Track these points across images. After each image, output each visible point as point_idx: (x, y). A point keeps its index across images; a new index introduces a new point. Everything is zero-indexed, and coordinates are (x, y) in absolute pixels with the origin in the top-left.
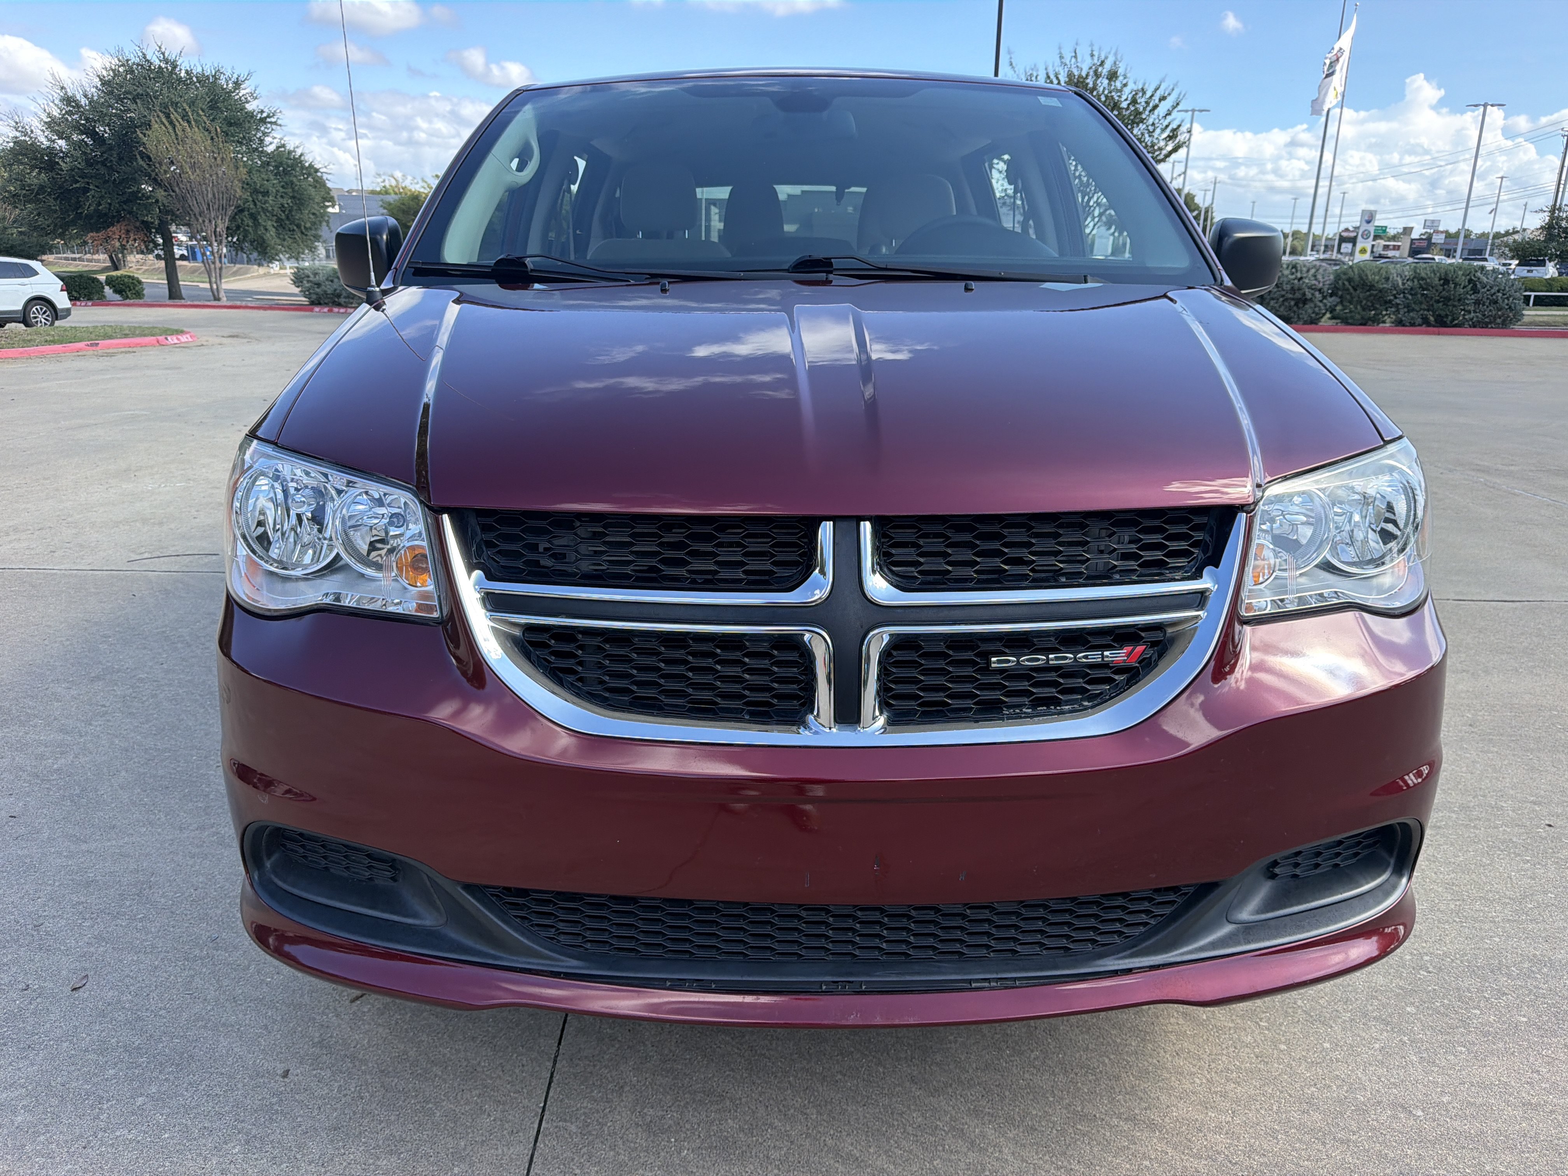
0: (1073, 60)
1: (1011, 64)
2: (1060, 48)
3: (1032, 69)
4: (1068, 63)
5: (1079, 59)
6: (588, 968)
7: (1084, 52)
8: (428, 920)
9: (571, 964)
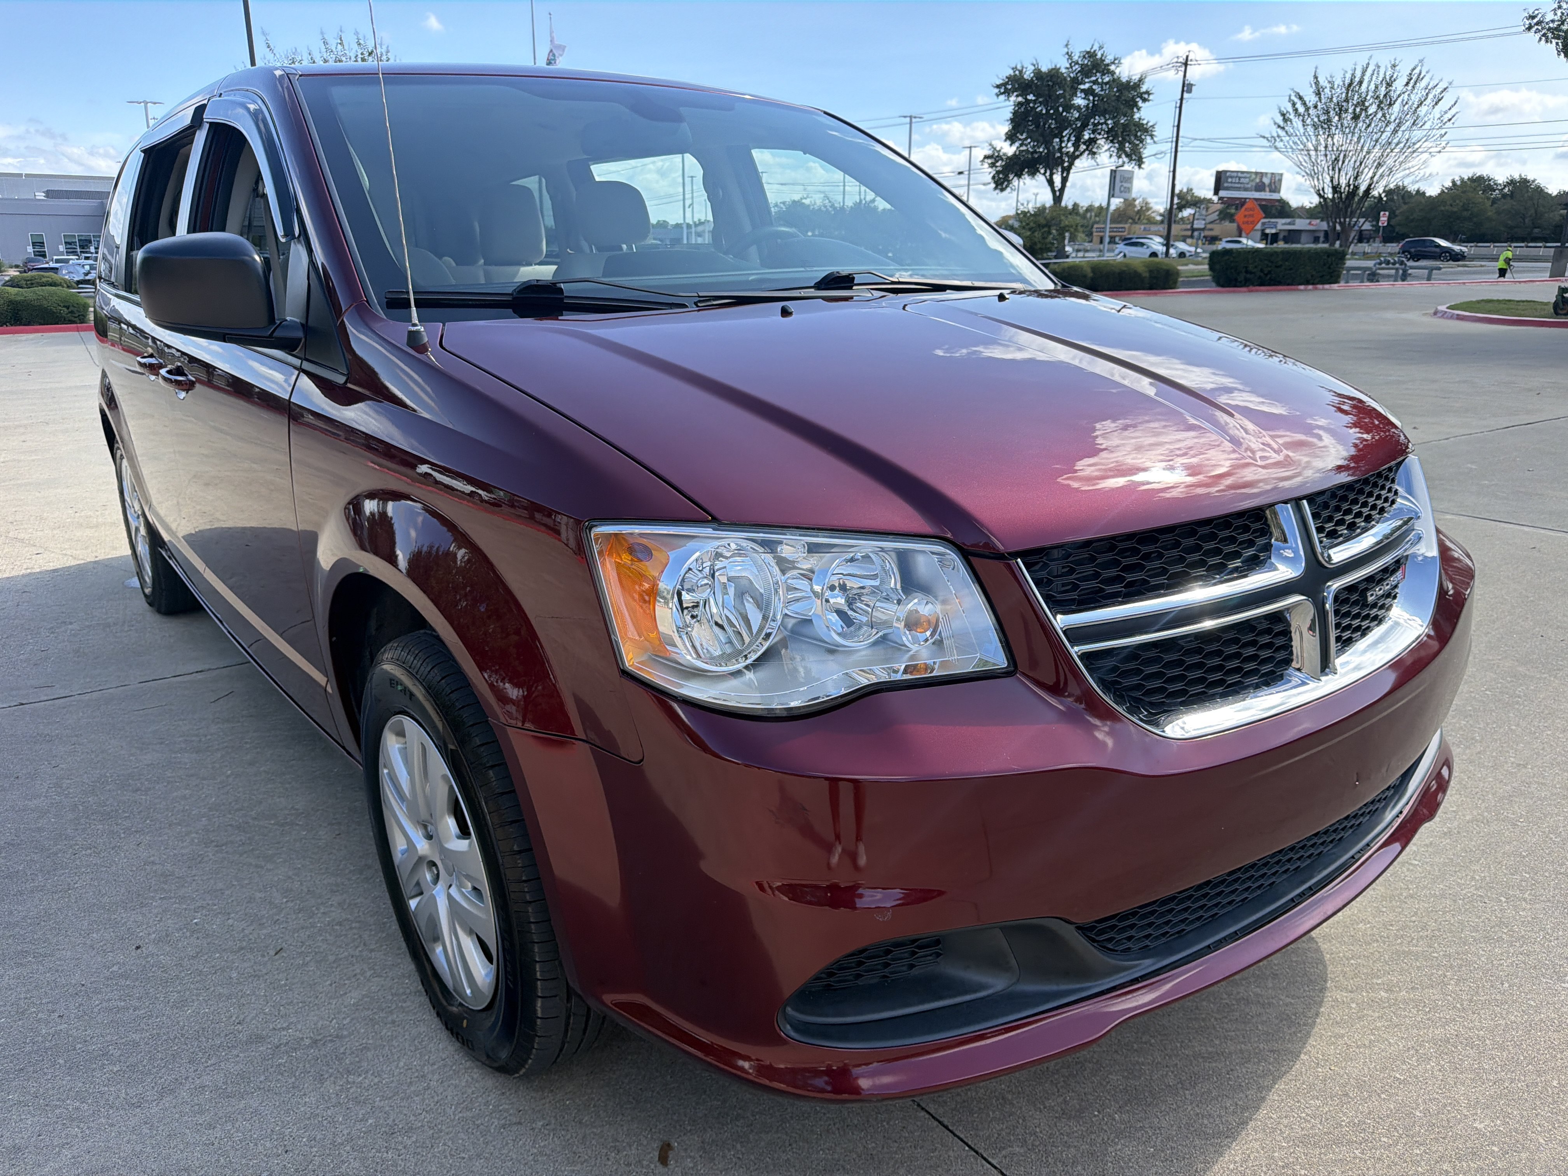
0: (339, 47)
1: (269, 47)
2: (322, 33)
3: (294, 54)
4: (334, 50)
5: (346, 47)
6: (1159, 961)
7: (350, 40)
8: (997, 983)
9: (1148, 965)
